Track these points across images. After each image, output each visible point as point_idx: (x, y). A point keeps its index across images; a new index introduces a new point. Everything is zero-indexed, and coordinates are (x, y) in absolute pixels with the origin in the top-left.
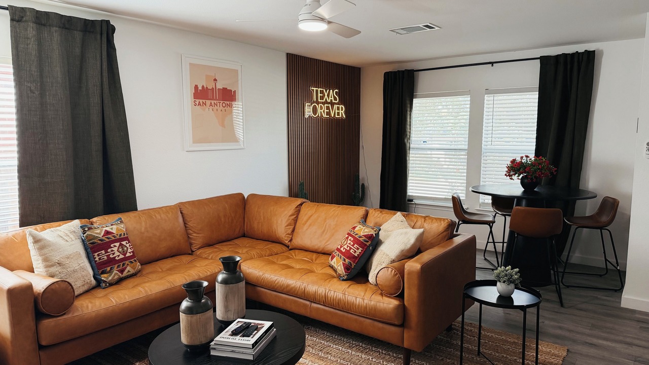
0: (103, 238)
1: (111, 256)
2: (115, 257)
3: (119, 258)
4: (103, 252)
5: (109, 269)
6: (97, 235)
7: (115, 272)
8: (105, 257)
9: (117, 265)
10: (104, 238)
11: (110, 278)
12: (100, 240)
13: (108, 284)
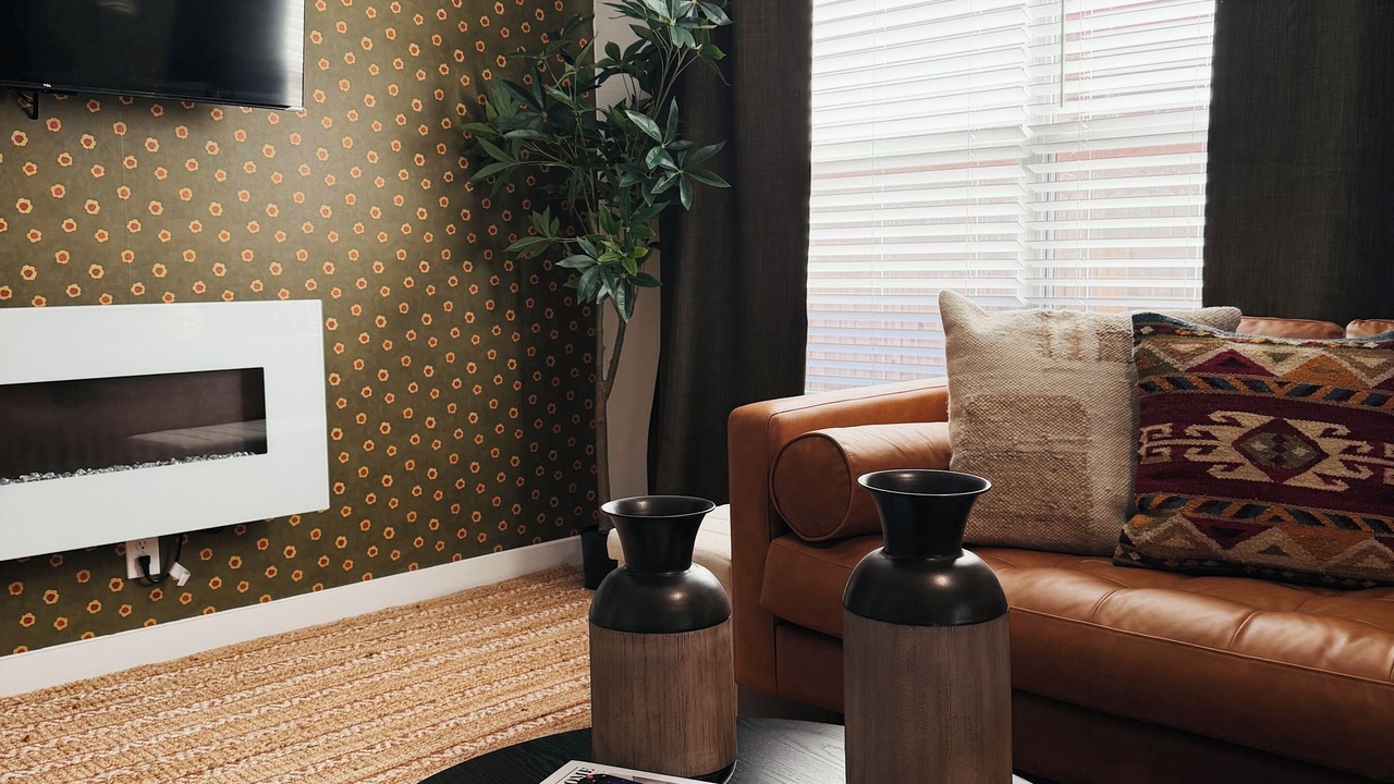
0: (1187, 376)
1: (1192, 455)
2: (1211, 464)
3: (1230, 475)
4: (1166, 428)
5: (1159, 498)
6: (1169, 360)
7: (1177, 519)
8: (1166, 451)
9: (1202, 499)
10: (1192, 378)
11: (1147, 536)
12: (1171, 380)
13: (1135, 556)
